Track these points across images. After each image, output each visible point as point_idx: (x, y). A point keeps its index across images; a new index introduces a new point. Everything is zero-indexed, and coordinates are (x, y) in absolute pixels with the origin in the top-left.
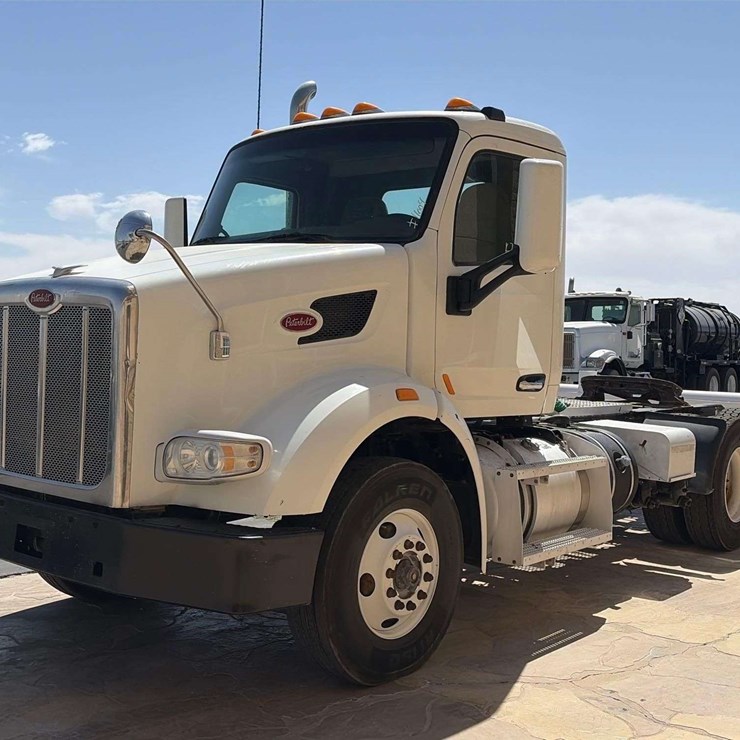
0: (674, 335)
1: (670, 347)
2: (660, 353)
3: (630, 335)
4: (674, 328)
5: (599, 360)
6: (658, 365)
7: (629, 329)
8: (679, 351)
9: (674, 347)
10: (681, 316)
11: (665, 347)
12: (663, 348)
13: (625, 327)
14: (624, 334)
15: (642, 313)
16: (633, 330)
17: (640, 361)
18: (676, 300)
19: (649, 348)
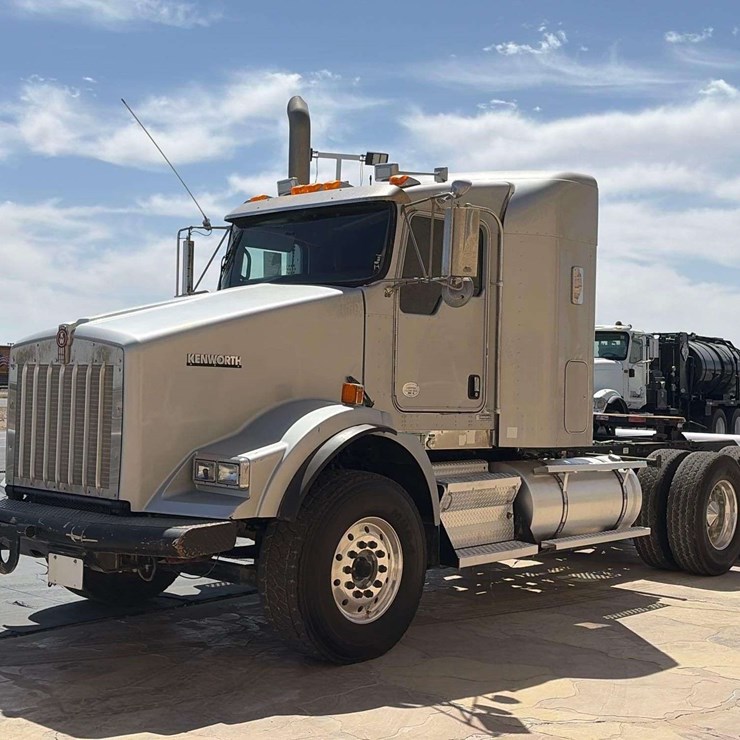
0: (677, 373)
1: (673, 385)
2: (663, 393)
3: (631, 373)
4: (678, 365)
5: (600, 400)
6: (662, 406)
7: (630, 366)
8: (683, 391)
9: (678, 386)
10: (685, 352)
11: (668, 386)
12: (666, 388)
13: (626, 364)
14: (626, 371)
15: (644, 348)
16: (635, 367)
17: (644, 401)
18: (679, 334)
19: (652, 389)
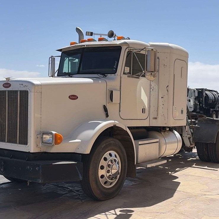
0: (202, 101)
2: (198, 107)
3: (189, 101)
4: (202, 98)
6: (198, 110)
8: (204, 106)
9: (202, 104)
10: (204, 94)
11: (199, 105)
13: (188, 98)
14: (188, 100)
15: (193, 93)
16: (190, 99)
17: (192, 109)
18: (203, 89)
19: (195, 105)
